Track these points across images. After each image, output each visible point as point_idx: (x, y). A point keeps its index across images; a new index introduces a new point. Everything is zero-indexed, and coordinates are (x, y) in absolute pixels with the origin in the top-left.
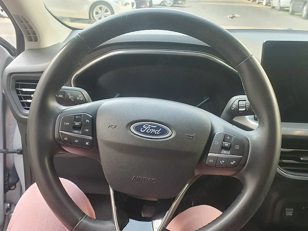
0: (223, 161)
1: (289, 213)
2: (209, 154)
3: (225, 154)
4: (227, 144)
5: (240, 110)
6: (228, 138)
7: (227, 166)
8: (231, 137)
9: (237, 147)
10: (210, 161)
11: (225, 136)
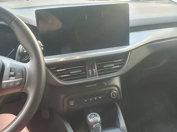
0: (12, 84)
1: (72, 103)
2: (3, 82)
3: (12, 79)
4: (12, 73)
5: (24, 52)
6: (13, 69)
7: (15, 86)
8: (14, 68)
9: (19, 74)
10: (4, 86)
11: (11, 69)
